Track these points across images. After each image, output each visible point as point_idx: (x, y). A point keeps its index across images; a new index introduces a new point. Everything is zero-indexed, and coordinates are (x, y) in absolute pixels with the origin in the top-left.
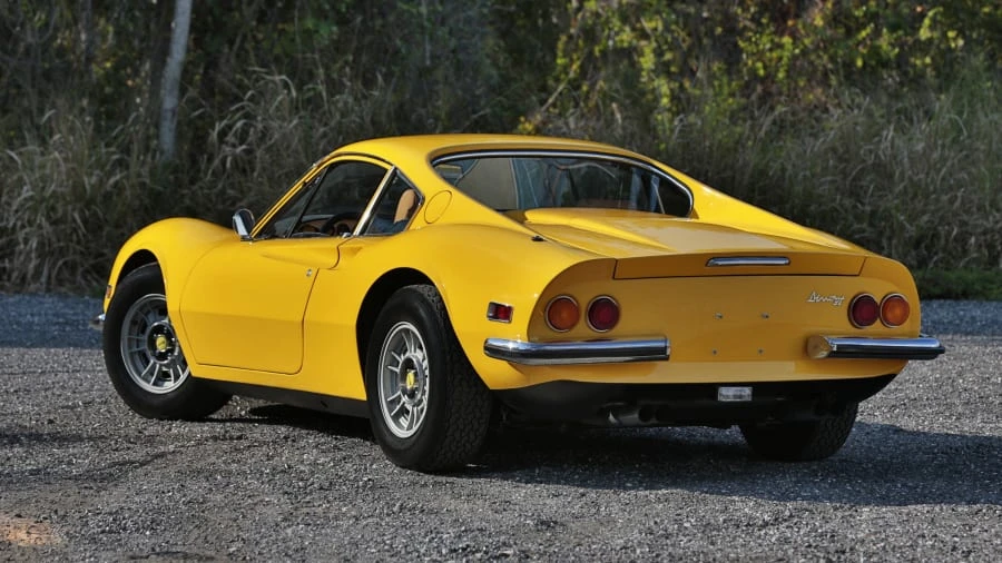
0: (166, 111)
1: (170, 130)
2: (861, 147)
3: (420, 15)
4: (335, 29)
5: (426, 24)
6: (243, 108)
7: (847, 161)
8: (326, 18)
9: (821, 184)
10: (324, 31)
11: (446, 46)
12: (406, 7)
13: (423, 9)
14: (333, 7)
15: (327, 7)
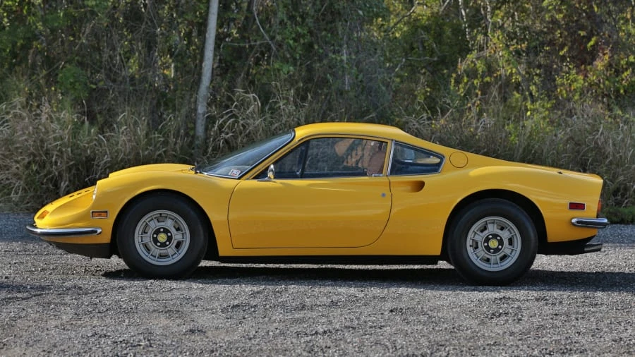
0: (200, 114)
1: (202, 125)
2: (586, 137)
3: (342, 61)
4: (291, 68)
5: (345, 66)
6: (231, 111)
7: (579, 145)
8: (288, 62)
9: (562, 158)
10: (285, 69)
11: (357, 78)
12: (334, 56)
13: (344, 58)
14: (292, 56)
15: (288, 56)
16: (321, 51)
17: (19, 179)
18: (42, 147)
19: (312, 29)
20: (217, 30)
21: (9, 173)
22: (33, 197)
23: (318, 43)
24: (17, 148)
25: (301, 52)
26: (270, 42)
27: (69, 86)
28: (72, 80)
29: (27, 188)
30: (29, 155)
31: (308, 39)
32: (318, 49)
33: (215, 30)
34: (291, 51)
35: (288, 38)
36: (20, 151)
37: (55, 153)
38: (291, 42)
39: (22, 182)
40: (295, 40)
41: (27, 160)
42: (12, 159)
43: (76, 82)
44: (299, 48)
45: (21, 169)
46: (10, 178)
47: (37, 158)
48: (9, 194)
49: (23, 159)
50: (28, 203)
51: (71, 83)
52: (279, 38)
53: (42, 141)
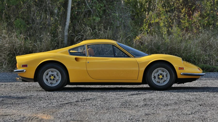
0: (65, 35)
1: (66, 40)
2: (206, 42)
4: (99, 19)
5: (118, 17)
6: (81, 34)
7: (204, 44)
8: (98, 16)
9: (198, 49)
10: (97, 19)
11: (122, 22)
12: (114, 14)
13: (117, 15)
14: (99, 14)
15: (98, 14)
16: (109, 12)
17: (5, 60)
18: (13, 48)
19: (105, 4)
20: (71, 6)
21: (2, 58)
22: (11, 66)
23: (108, 10)
24: (4, 49)
25: (102, 13)
26: (91, 9)
27: (19, 26)
28: (20, 24)
29: (8, 63)
30: (9, 51)
31: (104, 8)
32: (108, 12)
33: (71, 5)
34: (98, 12)
35: (97, 8)
36: (5, 50)
37: (19, 50)
38: (99, 9)
39: (7, 61)
40: (100, 9)
41: (8, 53)
42: (2, 52)
43: (21, 24)
44: (101, 11)
45: (6, 56)
46: (2, 59)
47: (12, 52)
48: (2, 65)
49: (7, 53)
50: (9, 68)
51: (20, 25)
52: (94, 8)
53: (13, 46)
